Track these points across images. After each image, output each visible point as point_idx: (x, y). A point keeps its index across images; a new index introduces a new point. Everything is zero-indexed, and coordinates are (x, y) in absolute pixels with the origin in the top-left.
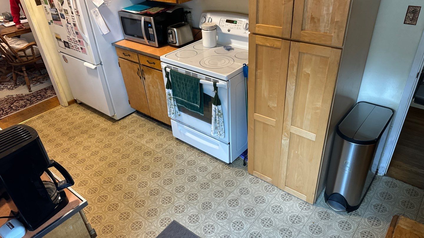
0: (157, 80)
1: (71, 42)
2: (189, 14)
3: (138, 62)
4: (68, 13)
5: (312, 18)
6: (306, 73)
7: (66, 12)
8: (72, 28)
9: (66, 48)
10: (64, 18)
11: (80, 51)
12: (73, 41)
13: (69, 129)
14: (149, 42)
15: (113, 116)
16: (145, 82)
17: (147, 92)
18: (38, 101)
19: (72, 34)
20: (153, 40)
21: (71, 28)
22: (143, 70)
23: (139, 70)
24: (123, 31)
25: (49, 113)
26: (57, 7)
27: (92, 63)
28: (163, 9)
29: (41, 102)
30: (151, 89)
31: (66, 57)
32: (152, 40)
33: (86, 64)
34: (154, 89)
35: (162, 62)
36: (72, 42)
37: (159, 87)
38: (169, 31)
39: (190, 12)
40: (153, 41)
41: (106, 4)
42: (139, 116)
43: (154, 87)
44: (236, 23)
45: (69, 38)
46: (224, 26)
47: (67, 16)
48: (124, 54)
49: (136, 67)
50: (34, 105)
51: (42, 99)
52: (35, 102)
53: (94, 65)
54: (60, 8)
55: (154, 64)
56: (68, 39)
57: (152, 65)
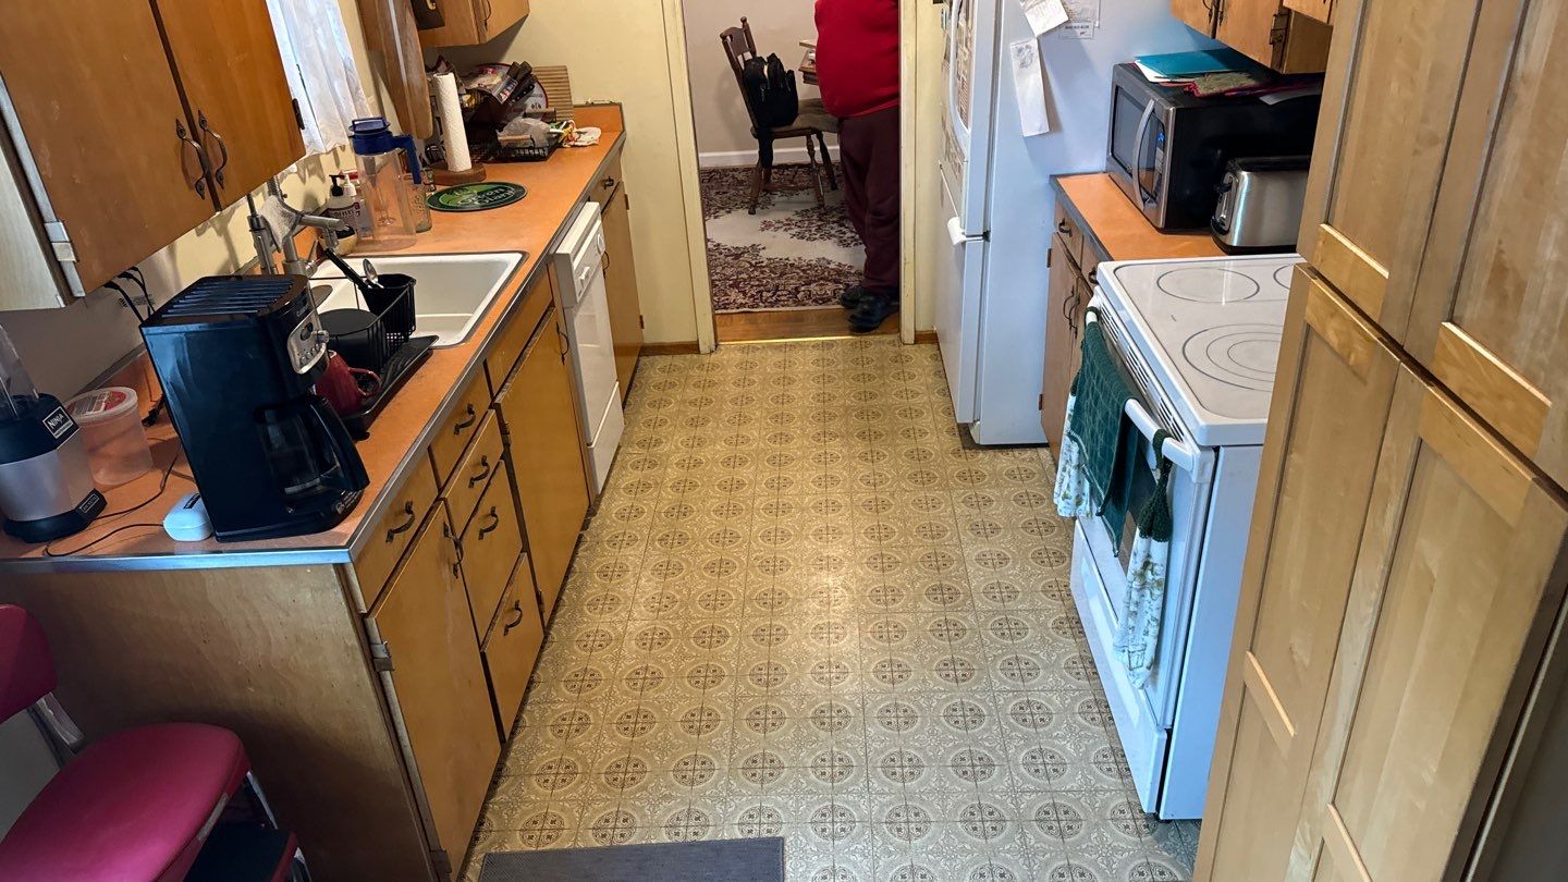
3: (1079, 262)
5: (1499, 270)
6: (1425, 565)
14: (1144, 200)
15: (968, 424)
20: (1159, 202)
22: (1079, 299)
23: (1073, 293)
24: (1108, 142)
28: (1251, 83)
32: (1154, 196)
33: (953, 222)
40: (1155, 201)
41: (1079, 31)
48: (1063, 221)
49: (1073, 281)
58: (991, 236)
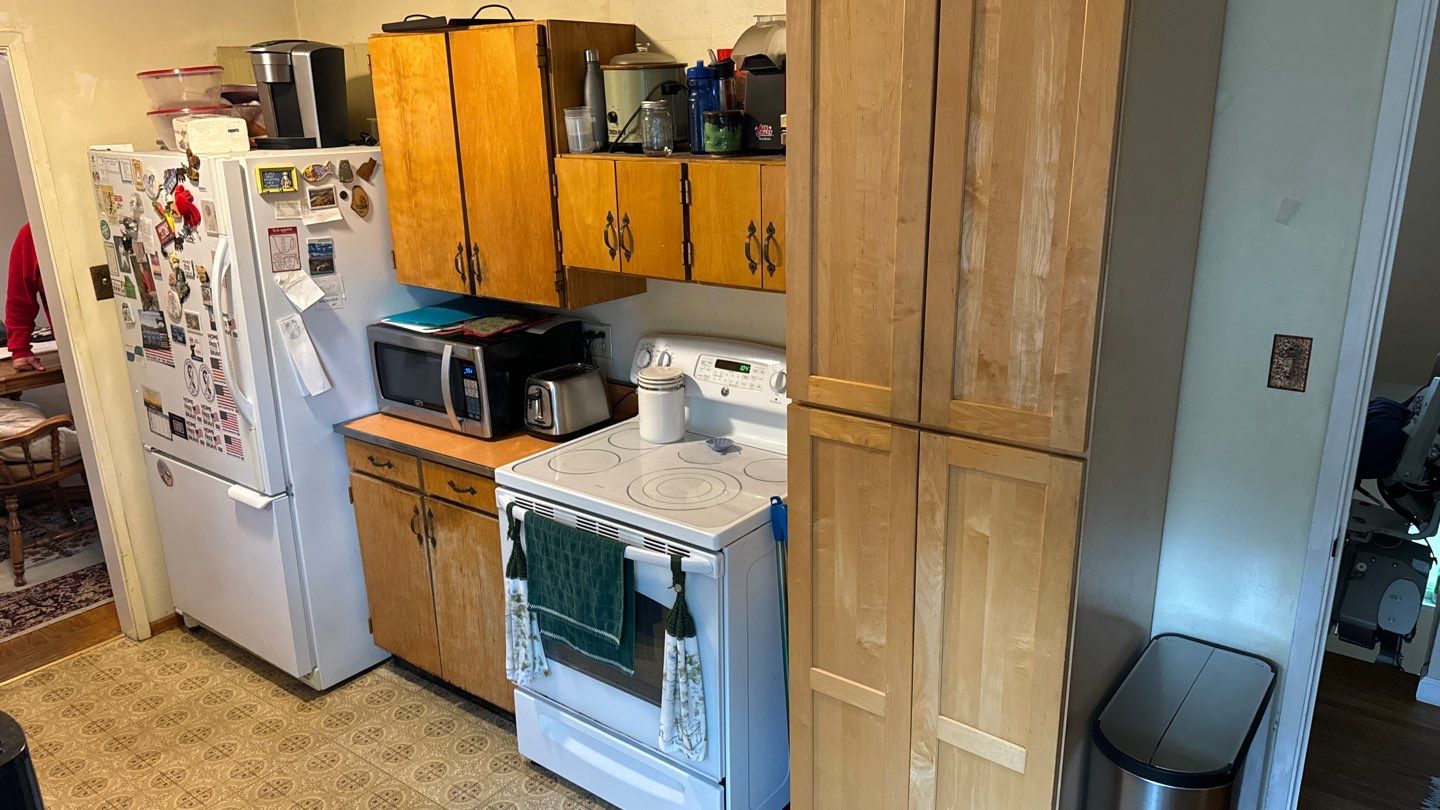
0: (479, 548)
1: (194, 417)
2: (599, 341)
3: (417, 485)
4: (197, 327)
5: (984, 365)
6: (976, 532)
7: (194, 323)
8: (204, 372)
9: (174, 436)
10: (184, 342)
11: (220, 450)
12: (201, 416)
13: (140, 724)
14: (460, 422)
15: (308, 676)
16: (435, 553)
17: (438, 587)
18: (40, 618)
19: (201, 393)
20: (477, 417)
21: (201, 373)
22: (430, 515)
23: (417, 512)
24: (376, 388)
25: (75, 665)
26: (164, 306)
27: (258, 485)
28: (516, 322)
29: (53, 621)
30: (454, 577)
31: (169, 465)
32: (471, 416)
33: (235, 491)
34: (466, 579)
35: (500, 485)
36: (199, 419)
37: (483, 572)
38: (533, 390)
39: (602, 335)
40: (474, 419)
41: (331, 303)
42: (401, 675)
43: (465, 570)
44: (748, 372)
45: (189, 404)
46: (712, 378)
47: (194, 337)
48: (371, 459)
49: (410, 502)
50: (24, 632)
51: (59, 611)
52: (32, 621)
53: (263, 494)
54: (174, 308)
55: (473, 492)
56: (186, 406)
57: (466, 498)
58: (294, 491)
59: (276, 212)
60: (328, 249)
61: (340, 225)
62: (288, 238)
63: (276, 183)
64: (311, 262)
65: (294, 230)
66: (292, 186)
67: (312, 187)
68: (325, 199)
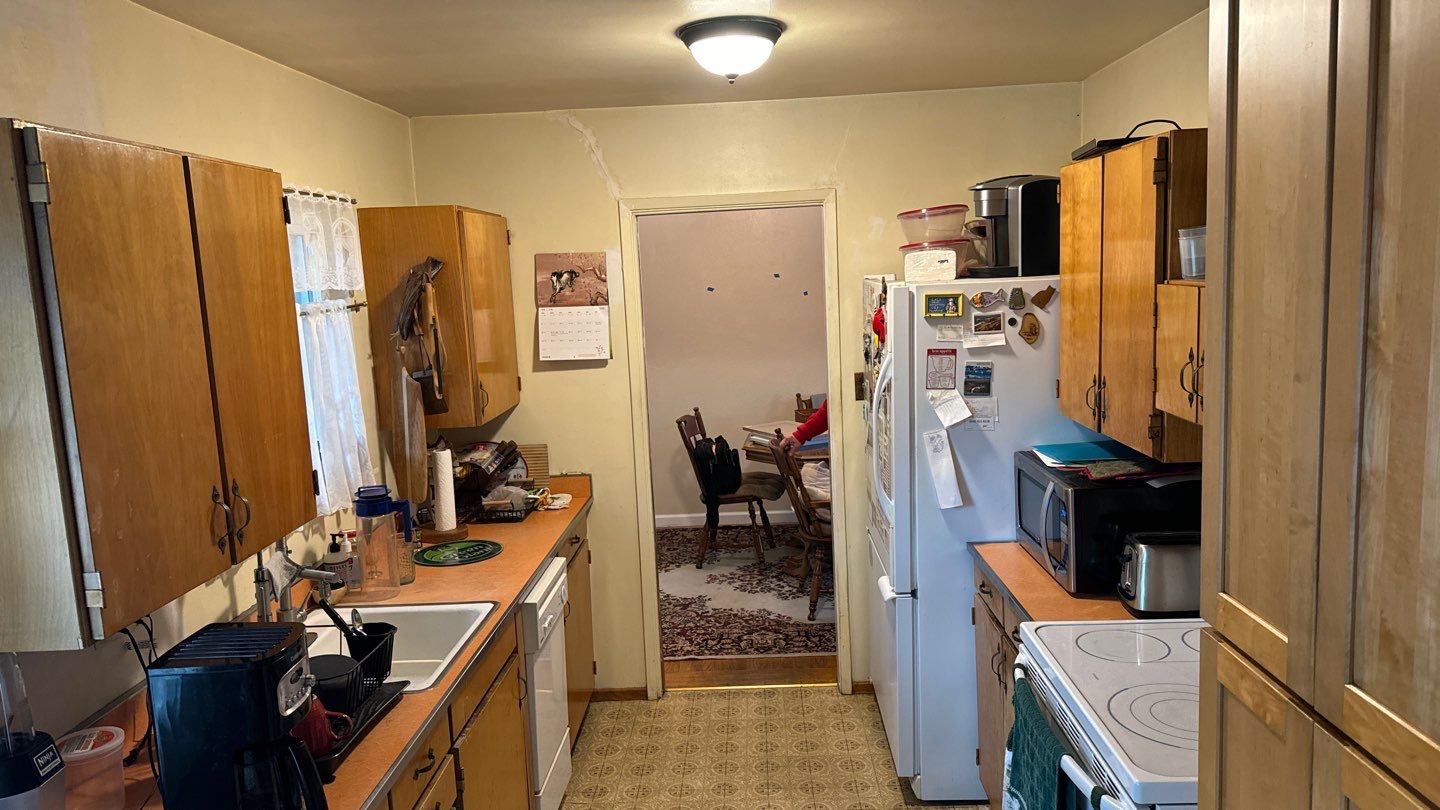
3: (1001, 621)
5: (1387, 638)
14: (1054, 567)
15: (909, 779)
20: (1066, 566)
22: (1005, 656)
23: (999, 650)
24: (1016, 516)
28: (1137, 469)
32: (1063, 563)
33: (883, 580)
35: (1022, 643)
38: (1127, 549)
40: (1067, 571)
41: (981, 424)
48: (983, 583)
49: (998, 638)
53: (896, 590)
58: (919, 594)
59: (938, 334)
60: (987, 372)
61: (1005, 350)
62: (946, 359)
63: (941, 308)
64: (966, 383)
65: (954, 352)
66: (957, 311)
67: (978, 313)
68: (993, 325)
